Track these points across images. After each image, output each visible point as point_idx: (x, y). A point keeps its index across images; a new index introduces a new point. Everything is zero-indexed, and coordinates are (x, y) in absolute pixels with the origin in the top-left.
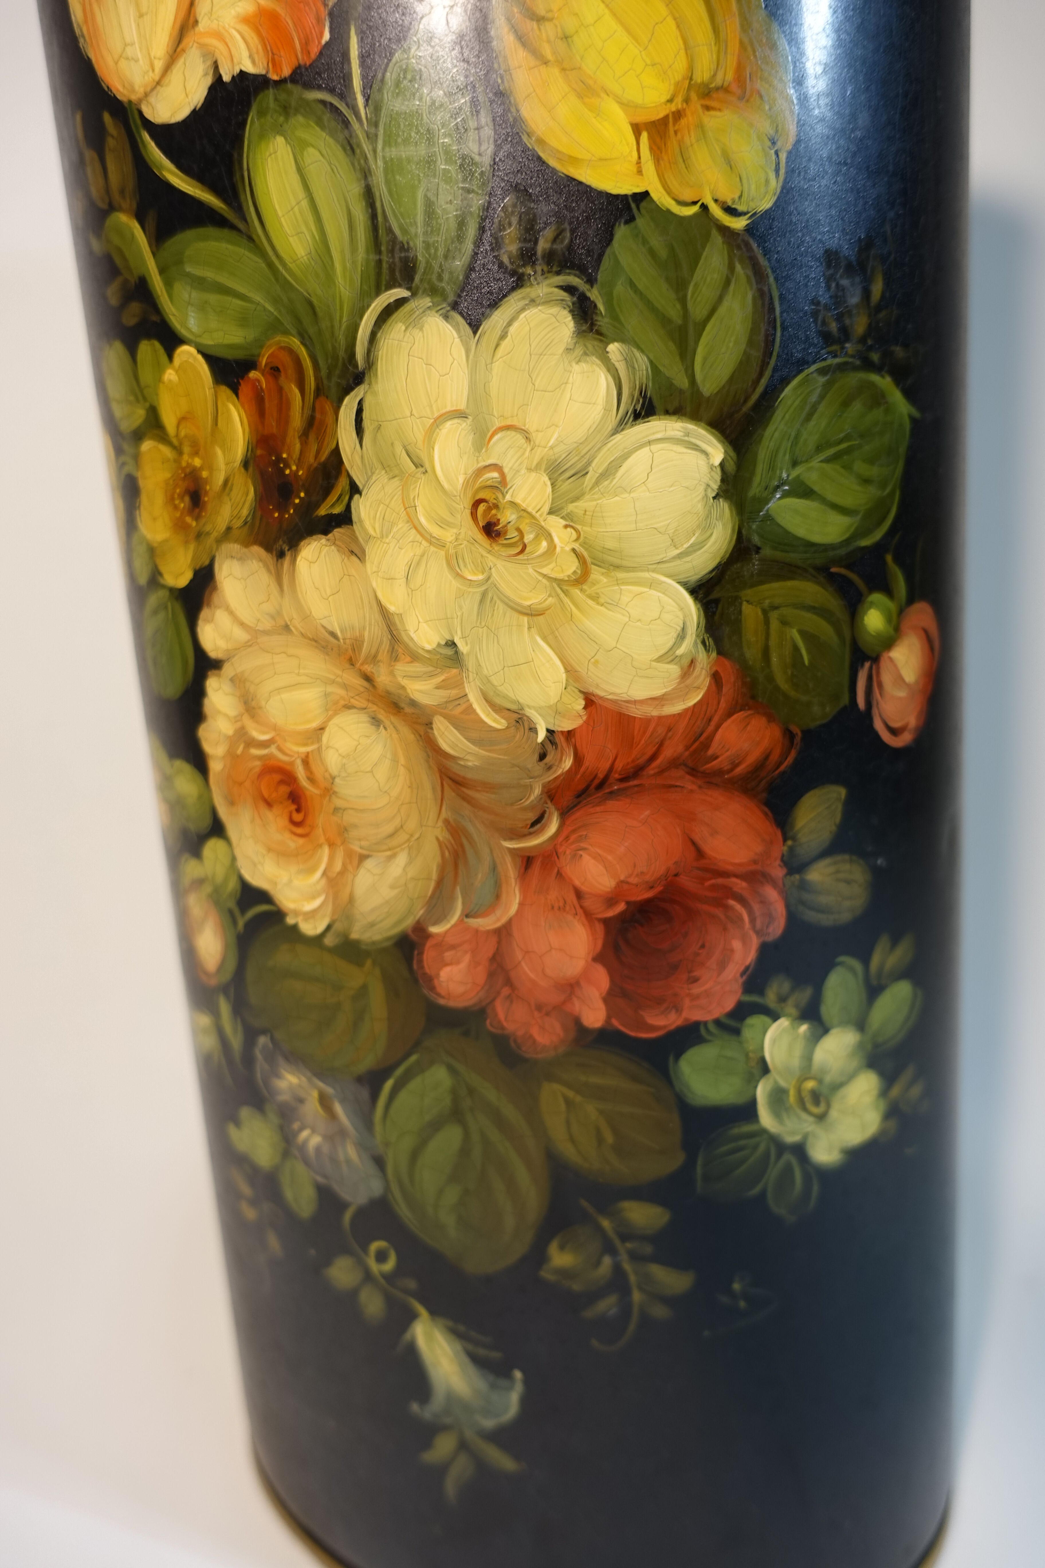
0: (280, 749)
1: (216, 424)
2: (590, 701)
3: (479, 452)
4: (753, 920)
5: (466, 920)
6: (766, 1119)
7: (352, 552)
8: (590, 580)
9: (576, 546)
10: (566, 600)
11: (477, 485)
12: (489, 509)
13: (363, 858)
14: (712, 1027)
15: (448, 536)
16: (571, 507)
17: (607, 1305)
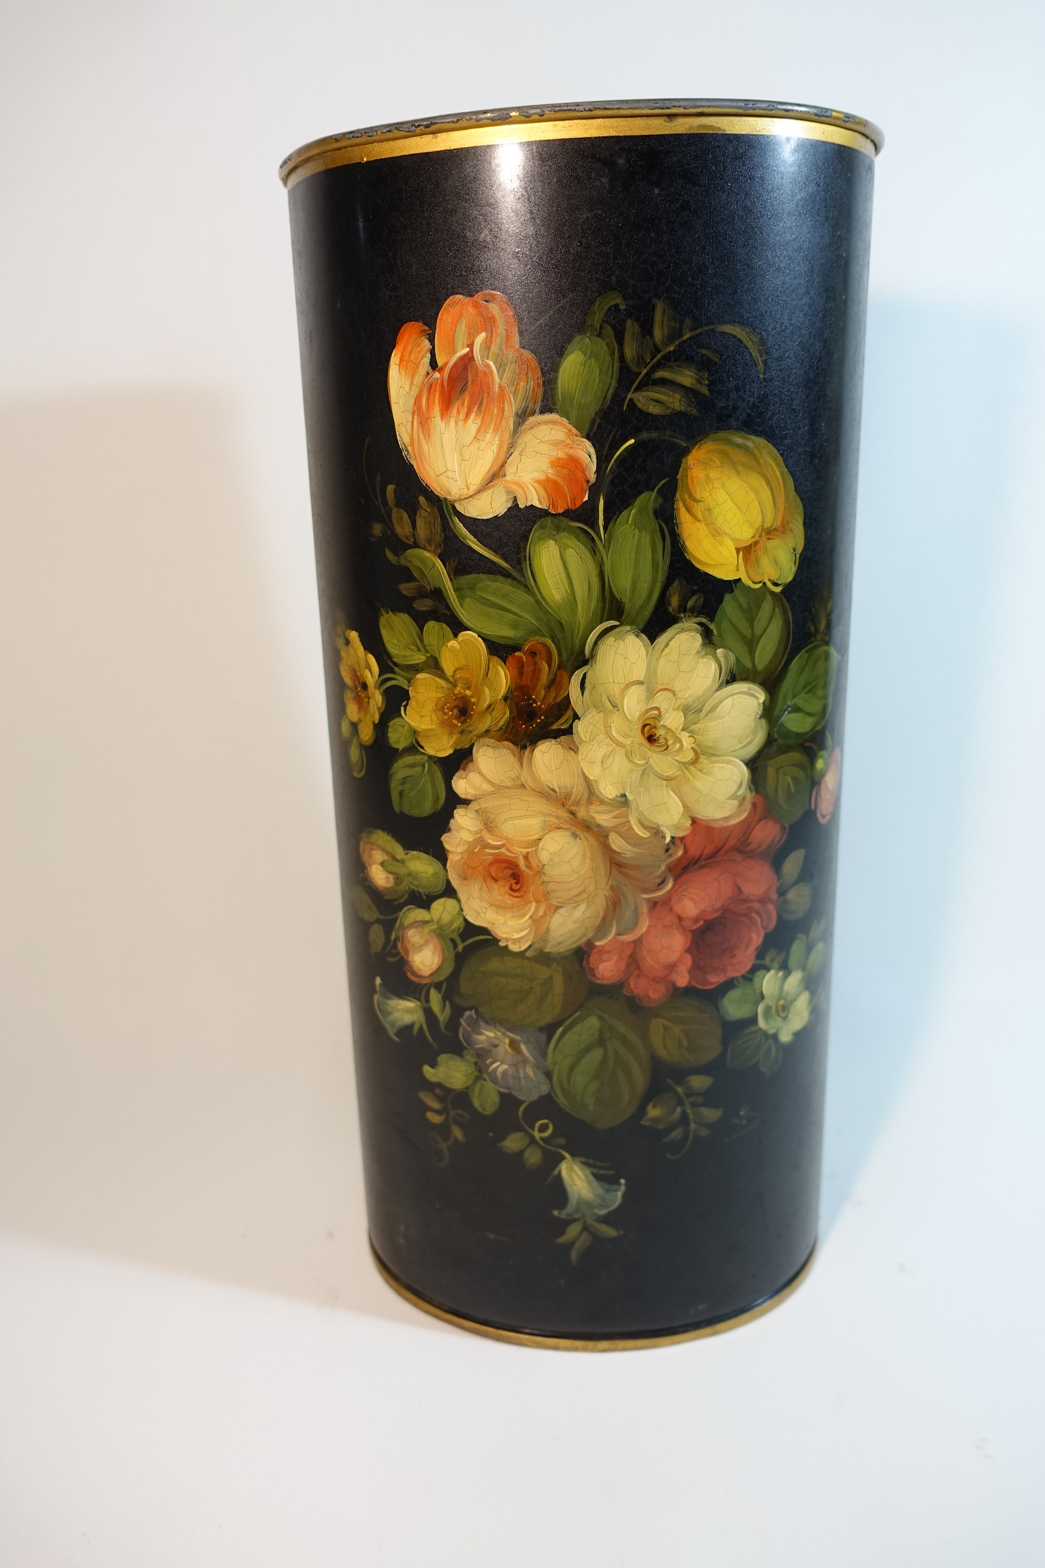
0: (508, 850)
1: (487, 675)
2: (694, 821)
3: (649, 701)
4: (762, 922)
5: (618, 937)
6: (762, 1023)
7: (571, 748)
8: (699, 762)
9: (694, 746)
10: (687, 772)
11: (646, 717)
12: (651, 728)
13: (557, 908)
14: (740, 980)
15: (628, 742)
16: (693, 727)
17: (677, 1134)
